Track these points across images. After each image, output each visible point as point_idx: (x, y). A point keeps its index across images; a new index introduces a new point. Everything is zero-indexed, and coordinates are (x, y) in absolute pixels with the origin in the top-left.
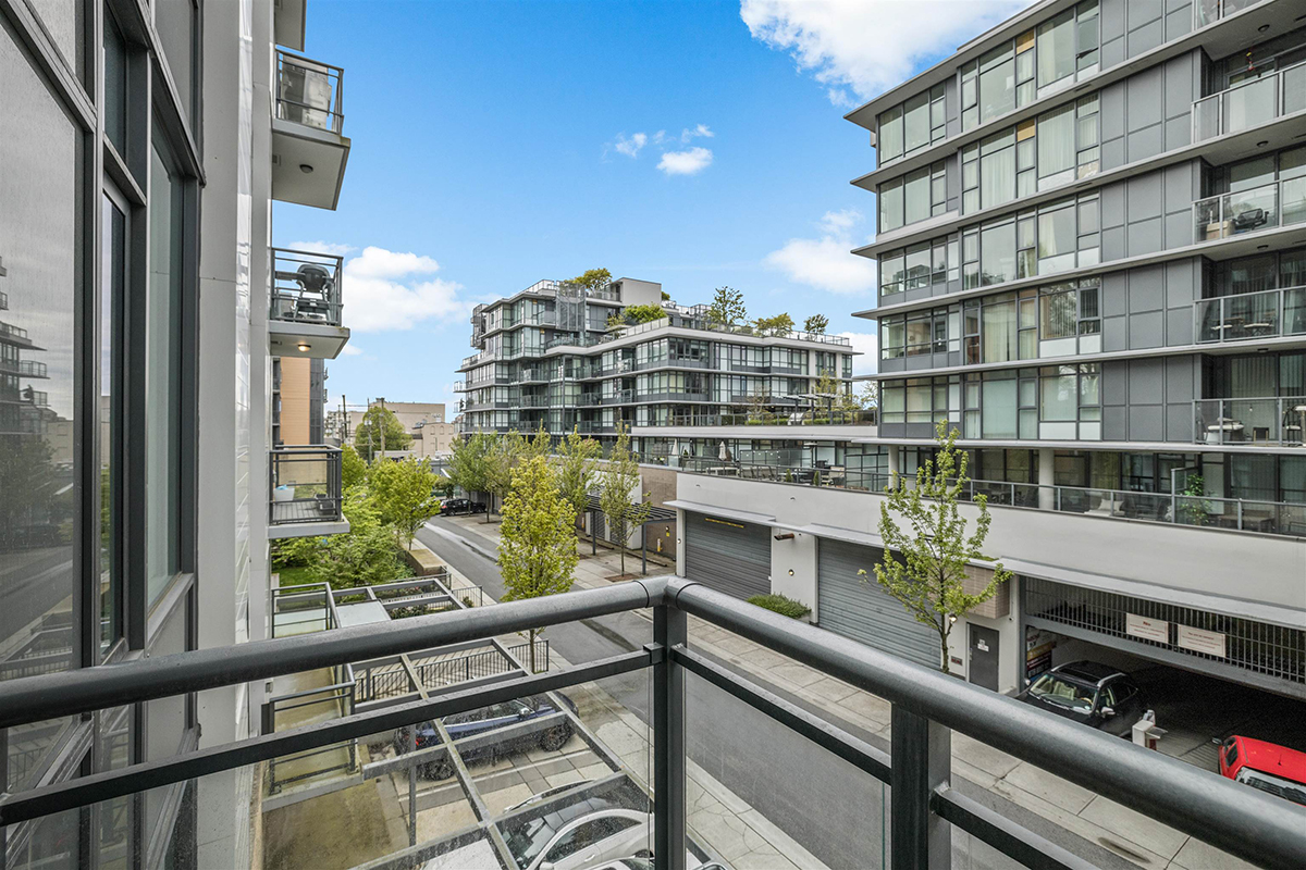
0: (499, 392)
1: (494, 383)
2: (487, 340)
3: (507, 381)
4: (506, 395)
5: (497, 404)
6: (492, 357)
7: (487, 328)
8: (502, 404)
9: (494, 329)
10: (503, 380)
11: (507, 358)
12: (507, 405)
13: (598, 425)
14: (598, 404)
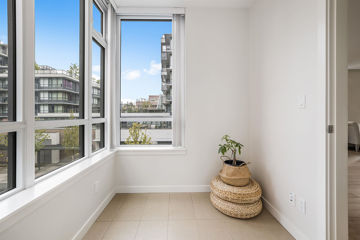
13: (4, 112)
14: (5, 102)
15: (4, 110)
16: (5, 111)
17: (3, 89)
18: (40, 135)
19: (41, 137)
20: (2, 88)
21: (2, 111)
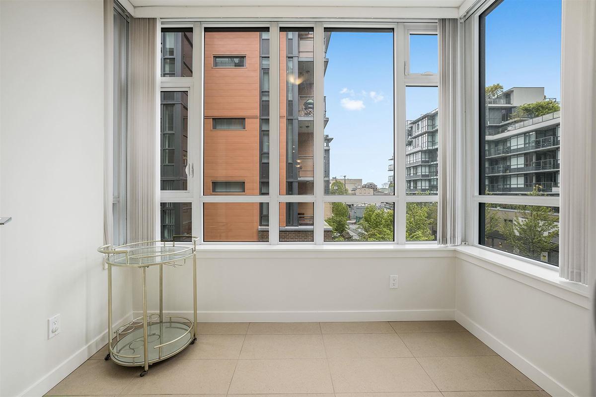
0: (423, 168)
1: (420, 163)
2: (414, 140)
3: (428, 162)
4: (427, 170)
5: (423, 176)
6: (419, 149)
7: (414, 133)
8: (425, 176)
9: (420, 132)
10: (426, 162)
11: (430, 148)
12: (428, 176)
13: (505, 187)
14: (506, 172)
15: (506, 183)
16: (507, 185)
17: (504, 155)
18: (550, 224)
19: (551, 228)
20: (503, 153)
21: (503, 185)
